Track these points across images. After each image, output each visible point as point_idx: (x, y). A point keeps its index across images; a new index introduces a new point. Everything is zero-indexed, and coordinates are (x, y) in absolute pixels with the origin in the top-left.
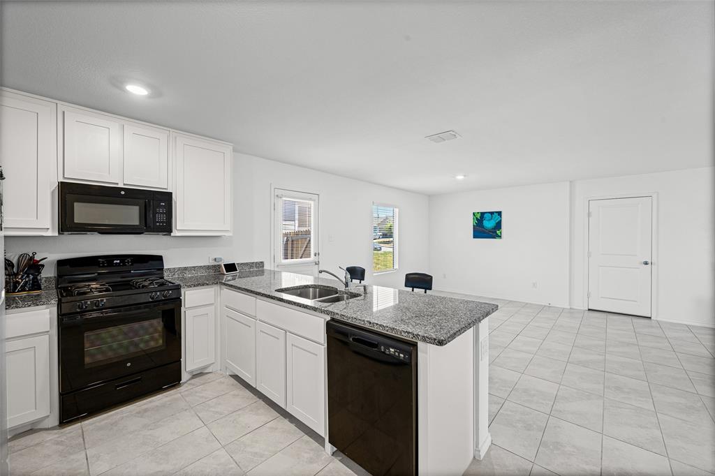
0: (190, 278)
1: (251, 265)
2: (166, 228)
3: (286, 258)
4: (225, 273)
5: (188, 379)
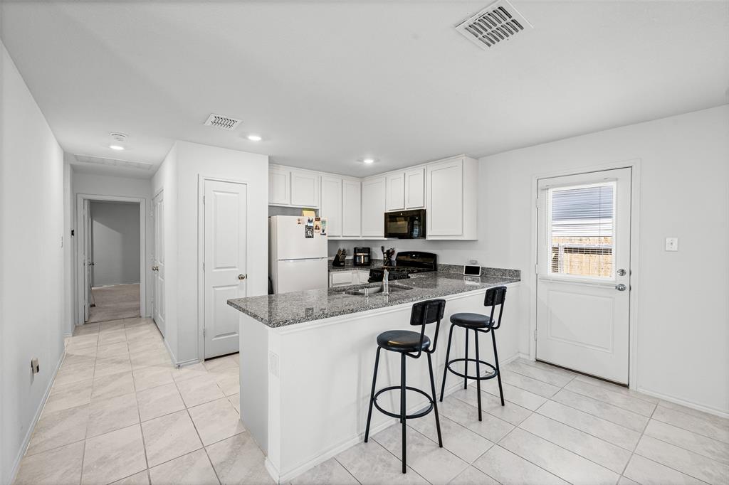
2: (424, 235)
4: (464, 274)
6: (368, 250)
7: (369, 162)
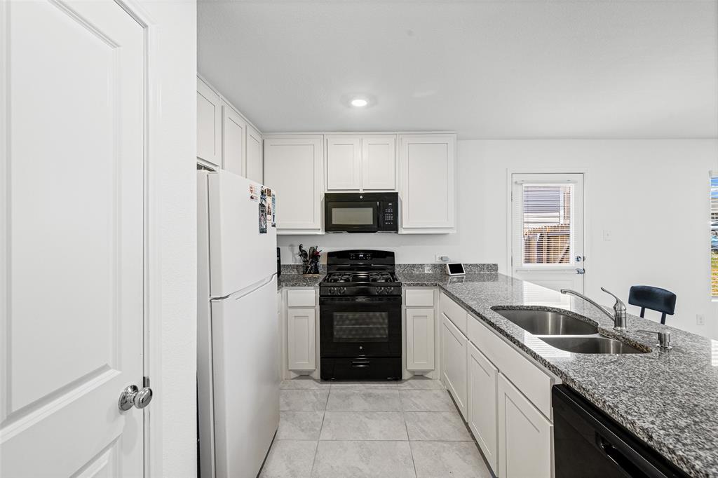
0: (417, 275)
1: (482, 267)
2: (393, 227)
3: (528, 261)
4: (450, 273)
5: (409, 377)
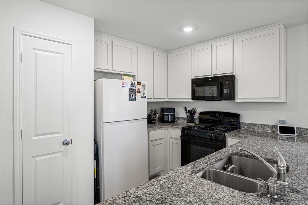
4: (279, 133)
6: (173, 110)
7: (188, 30)
